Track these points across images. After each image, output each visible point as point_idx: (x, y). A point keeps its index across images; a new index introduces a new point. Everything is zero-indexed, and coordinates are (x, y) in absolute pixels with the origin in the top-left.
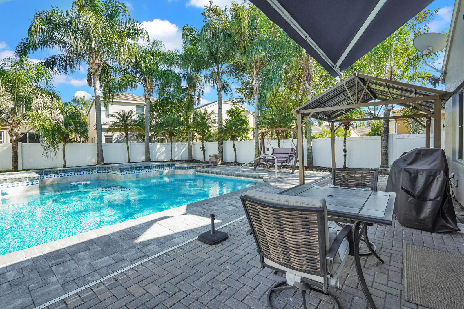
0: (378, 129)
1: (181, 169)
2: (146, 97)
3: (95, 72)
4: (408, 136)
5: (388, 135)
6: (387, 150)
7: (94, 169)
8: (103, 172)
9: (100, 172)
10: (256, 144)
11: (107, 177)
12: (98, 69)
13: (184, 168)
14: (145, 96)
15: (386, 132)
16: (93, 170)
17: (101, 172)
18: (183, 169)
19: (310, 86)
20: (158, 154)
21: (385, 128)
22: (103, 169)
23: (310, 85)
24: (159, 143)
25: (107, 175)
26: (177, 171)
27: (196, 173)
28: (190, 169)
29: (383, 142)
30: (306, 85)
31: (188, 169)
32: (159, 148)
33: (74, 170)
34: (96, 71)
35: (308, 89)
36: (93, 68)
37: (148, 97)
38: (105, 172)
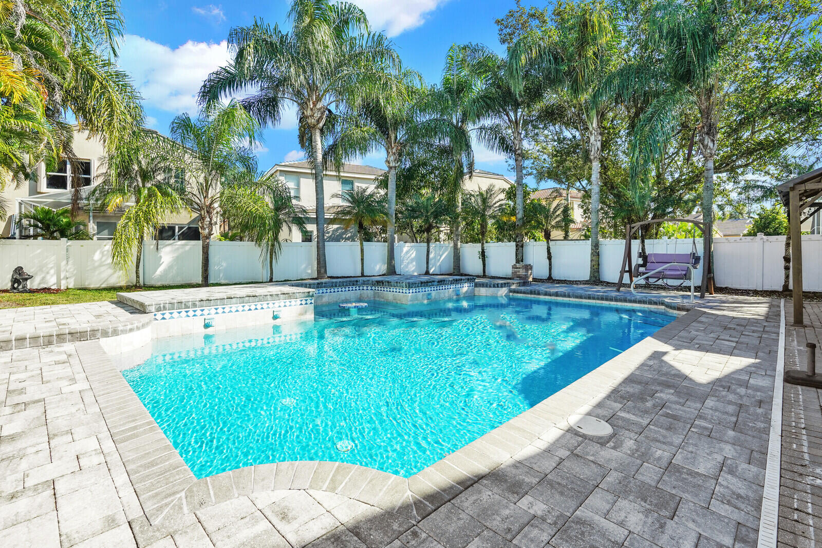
0: (769, 223)
1: (487, 287)
2: (391, 165)
3: (316, 123)
7: (355, 283)
8: (367, 289)
9: (363, 289)
10: (595, 247)
11: (374, 297)
12: (321, 118)
13: (492, 286)
14: (389, 163)
16: (353, 285)
17: (365, 288)
18: (490, 287)
19: (714, 144)
20: (405, 262)
22: (368, 284)
23: (713, 141)
24: (407, 244)
25: (375, 294)
26: (480, 291)
27: (511, 294)
28: (502, 287)
30: (706, 142)
31: (498, 287)
32: (407, 252)
33: (331, 285)
34: (318, 121)
35: (710, 148)
36: (313, 116)
37: (394, 165)
38: (372, 289)
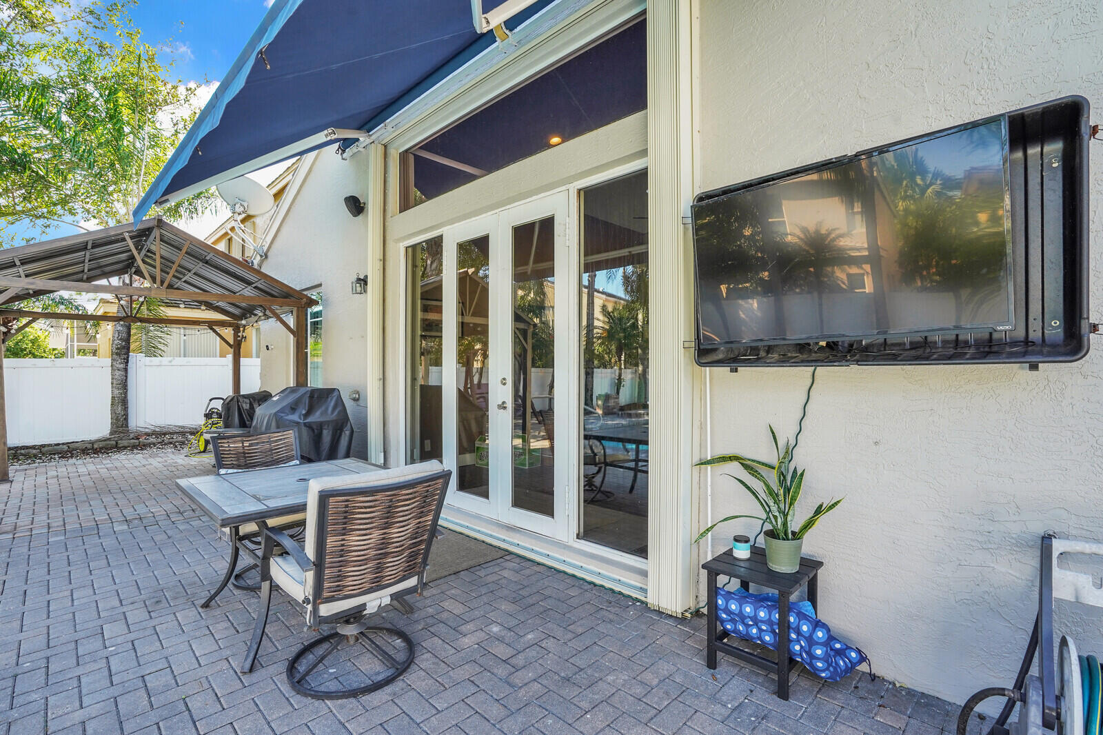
4: (170, 362)
5: (128, 357)
6: (126, 393)
15: (124, 351)
21: (121, 339)
29: (117, 373)
